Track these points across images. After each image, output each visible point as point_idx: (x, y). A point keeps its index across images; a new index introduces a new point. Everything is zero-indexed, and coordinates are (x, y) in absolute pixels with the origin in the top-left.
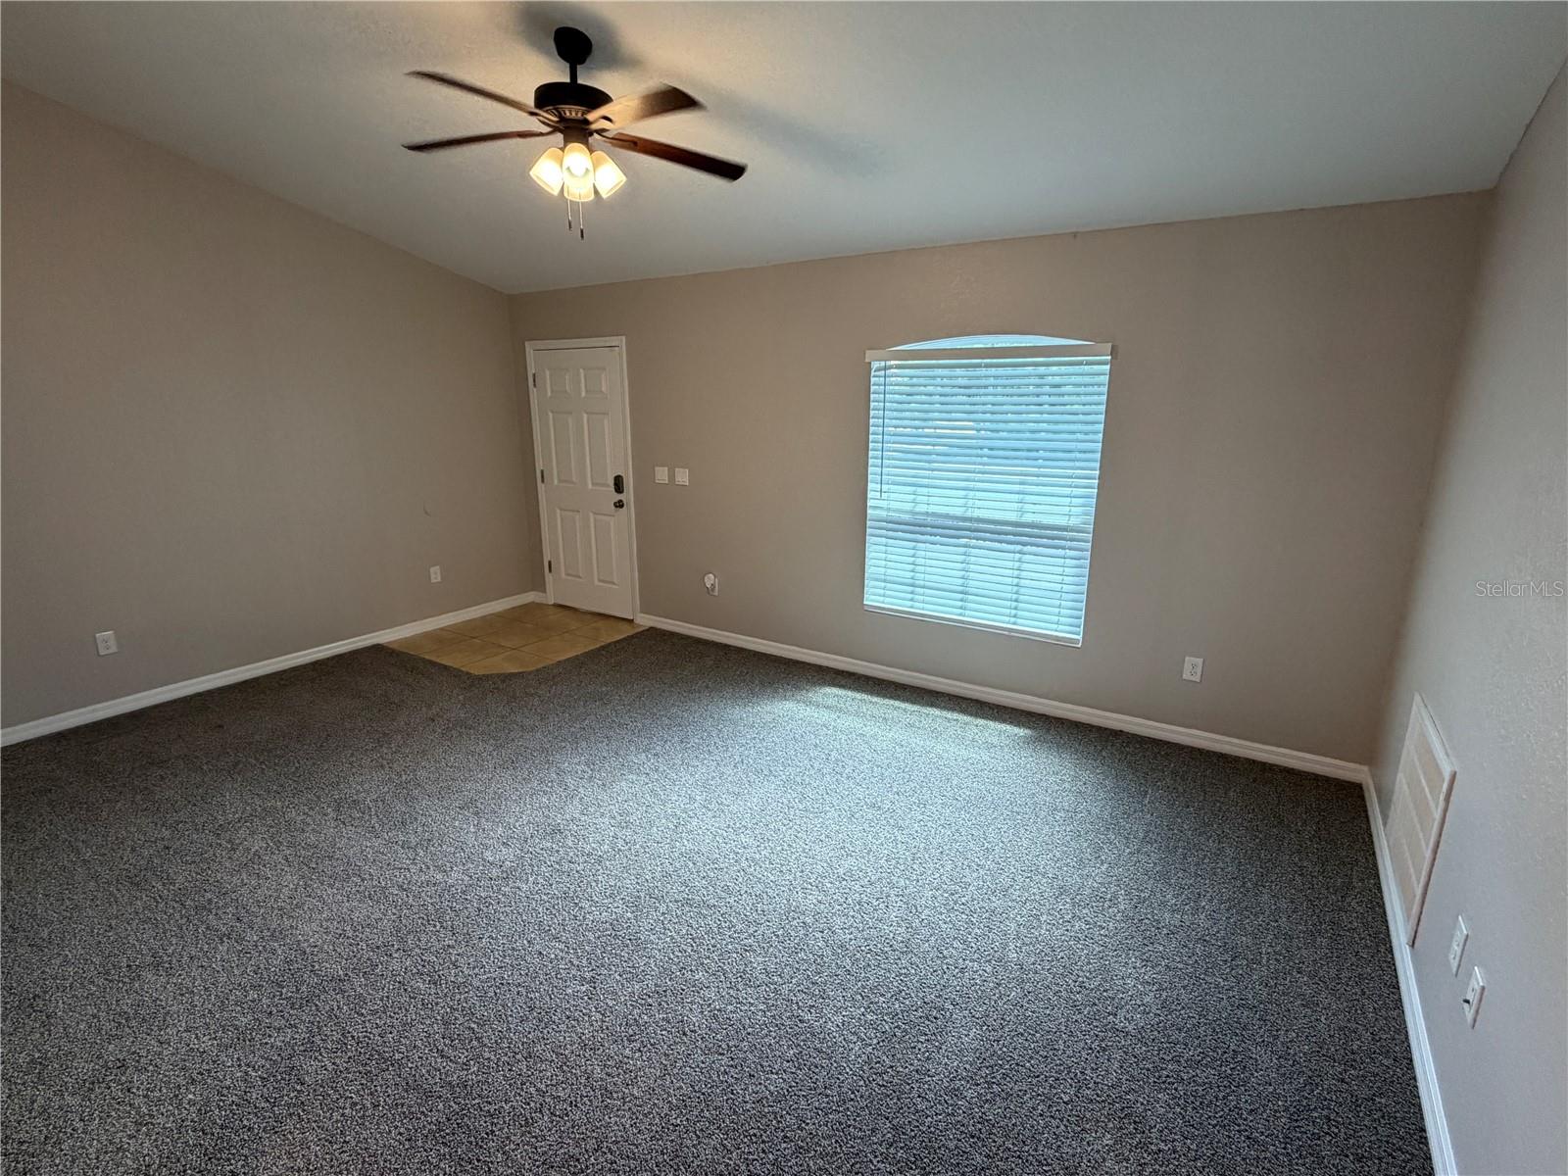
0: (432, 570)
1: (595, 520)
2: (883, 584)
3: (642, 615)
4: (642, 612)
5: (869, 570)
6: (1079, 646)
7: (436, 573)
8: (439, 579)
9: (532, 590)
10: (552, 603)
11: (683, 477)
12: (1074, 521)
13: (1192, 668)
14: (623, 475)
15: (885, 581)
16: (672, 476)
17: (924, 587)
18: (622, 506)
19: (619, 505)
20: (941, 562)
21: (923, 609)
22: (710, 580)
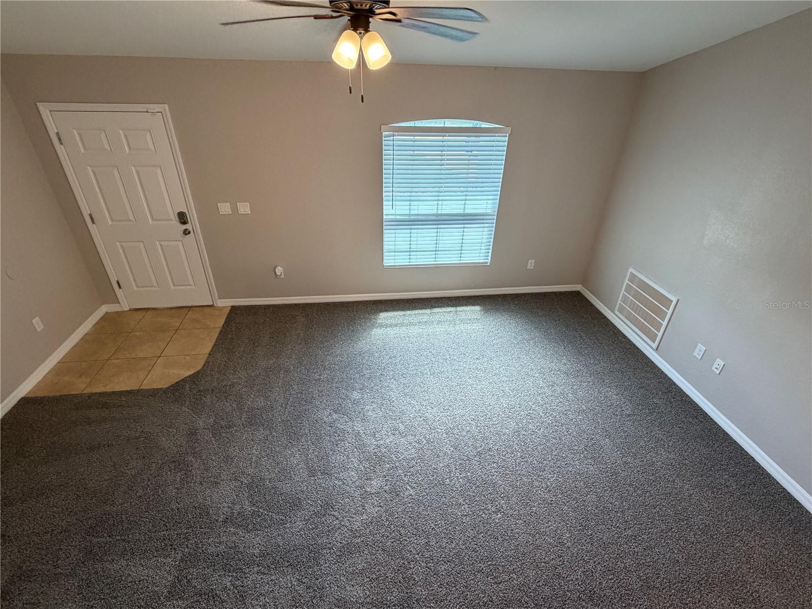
0: (34, 321)
1: (161, 245)
2: (394, 254)
3: (220, 300)
4: (219, 299)
5: (386, 247)
6: (488, 264)
7: (38, 324)
8: (42, 327)
9: (103, 304)
10: (128, 309)
11: (244, 208)
12: (489, 211)
13: (531, 264)
14: (185, 210)
15: (395, 252)
16: (235, 209)
17: (416, 251)
18: (189, 233)
19: (186, 232)
20: (424, 237)
21: (416, 262)
22: (279, 270)
